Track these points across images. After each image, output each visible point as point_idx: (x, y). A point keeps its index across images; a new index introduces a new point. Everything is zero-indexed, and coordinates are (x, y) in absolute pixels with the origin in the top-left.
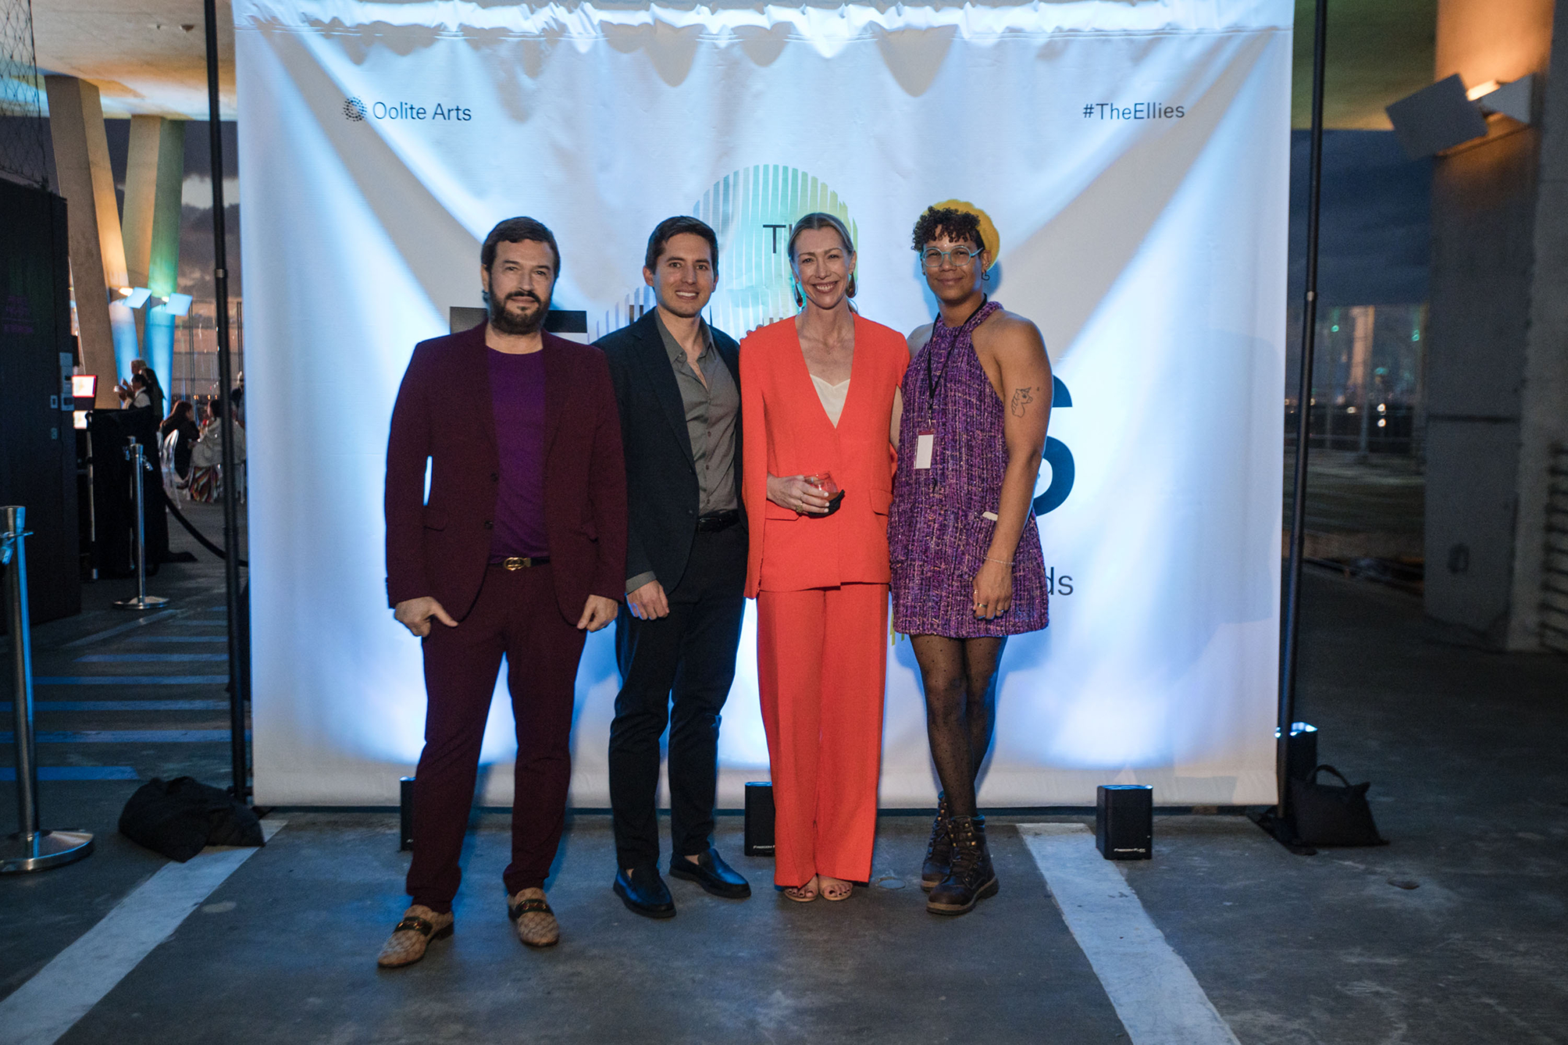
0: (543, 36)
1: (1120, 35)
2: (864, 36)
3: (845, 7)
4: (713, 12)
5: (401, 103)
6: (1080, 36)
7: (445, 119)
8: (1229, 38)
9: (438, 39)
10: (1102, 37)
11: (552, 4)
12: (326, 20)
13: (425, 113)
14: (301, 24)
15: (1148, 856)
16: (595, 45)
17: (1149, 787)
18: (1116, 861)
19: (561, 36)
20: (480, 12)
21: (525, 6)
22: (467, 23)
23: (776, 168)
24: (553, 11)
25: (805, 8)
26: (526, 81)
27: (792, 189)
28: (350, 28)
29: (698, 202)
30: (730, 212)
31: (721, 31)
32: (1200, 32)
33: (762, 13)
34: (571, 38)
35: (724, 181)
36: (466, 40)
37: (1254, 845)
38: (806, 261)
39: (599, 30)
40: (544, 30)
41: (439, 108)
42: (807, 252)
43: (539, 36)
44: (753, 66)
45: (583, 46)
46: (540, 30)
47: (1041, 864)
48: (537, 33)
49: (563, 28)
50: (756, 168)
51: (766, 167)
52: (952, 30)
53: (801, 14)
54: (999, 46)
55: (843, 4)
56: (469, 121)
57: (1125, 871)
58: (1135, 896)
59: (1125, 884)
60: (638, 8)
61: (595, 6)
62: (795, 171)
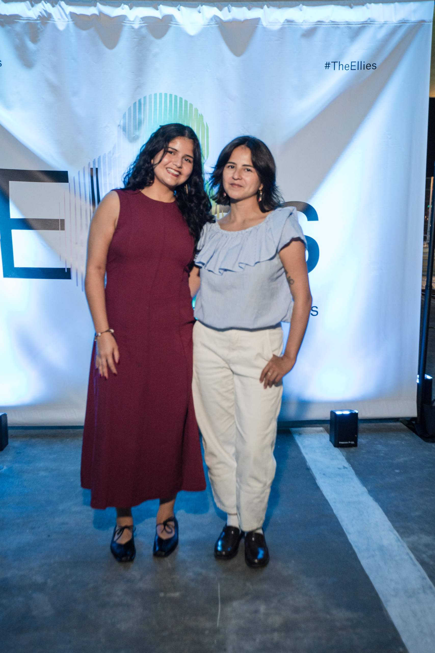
0: (39, 20)
1: (344, 25)
2: (211, 23)
3: (201, 7)
4: (131, 9)
6: (323, 25)
8: (400, 26)
10: (335, 25)
15: (355, 445)
16: (68, 26)
17: (357, 412)
18: (340, 448)
19: (49, 20)
20: (4, 5)
21: (28, 2)
23: (166, 95)
24: (44, 6)
25: (180, 7)
26: (31, 45)
27: (174, 107)
29: (125, 113)
30: (142, 118)
31: (135, 19)
32: (385, 23)
33: (157, 9)
34: (54, 21)
35: (139, 101)
37: (406, 438)
39: (69, 17)
40: (39, 16)
43: (37, 20)
44: (153, 39)
45: (61, 26)
46: (37, 17)
47: (303, 451)
48: (36, 18)
49: (50, 16)
50: (156, 95)
51: (161, 94)
52: (257, 21)
53: (178, 11)
54: (282, 29)
55: (200, 5)
56: (2, 66)
57: (345, 453)
58: (351, 468)
59: (346, 461)
60: (90, 6)
61: (67, 4)
62: (176, 97)
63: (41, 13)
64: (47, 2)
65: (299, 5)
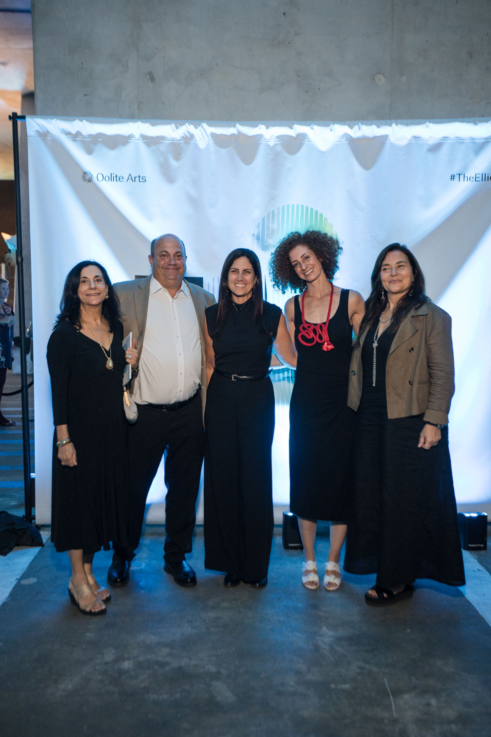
0: (183, 140)
1: (468, 140)
2: (342, 140)
3: (333, 126)
4: (267, 128)
5: (111, 174)
6: (449, 140)
7: (133, 181)
9: (130, 142)
10: (460, 140)
11: (187, 124)
12: (74, 132)
13: (123, 178)
14: (61, 134)
15: (485, 548)
16: (208, 145)
17: (486, 514)
19: (191, 140)
20: (151, 128)
21: (173, 125)
22: (144, 133)
23: (298, 206)
24: (187, 127)
25: (313, 126)
26: (173, 163)
27: (305, 216)
28: (86, 136)
30: (275, 228)
31: (271, 137)
33: (292, 128)
34: (196, 141)
35: (272, 212)
36: (144, 142)
39: (210, 137)
40: (183, 137)
41: (130, 176)
43: (180, 140)
44: (286, 154)
45: (202, 145)
46: (181, 137)
48: (179, 138)
49: (192, 136)
50: (288, 206)
51: (293, 206)
52: (385, 137)
53: (311, 129)
54: (409, 145)
55: (332, 124)
56: (145, 183)
57: (476, 556)
58: (486, 571)
59: (478, 564)
60: (230, 127)
61: (209, 125)
62: (307, 207)
63: (184, 134)
64: (190, 124)
65: (426, 123)
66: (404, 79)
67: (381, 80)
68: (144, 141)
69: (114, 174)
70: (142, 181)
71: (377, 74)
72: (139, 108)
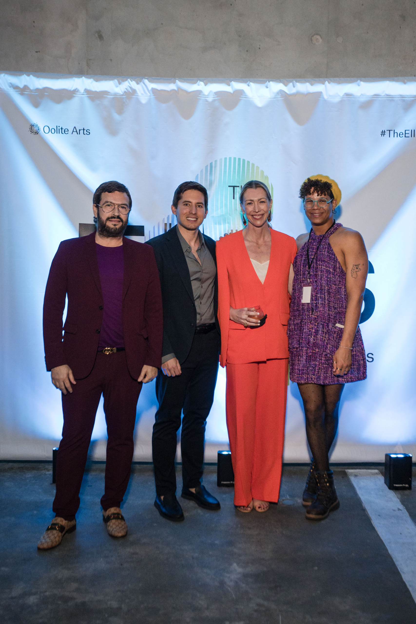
0: (125, 95)
1: (398, 98)
2: (277, 96)
3: (268, 83)
4: (206, 85)
5: (57, 126)
6: (379, 98)
7: (77, 134)
9: (74, 96)
10: (390, 98)
11: (129, 80)
12: (21, 86)
13: (68, 131)
14: (9, 88)
15: (410, 488)
16: (149, 100)
17: (411, 455)
18: (394, 491)
19: (133, 95)
20: (95, 83)
21: (116, 81)
22: (88, 88)
23: (235, 159)
24: (129, 83)
25: (249, 83)
26: (116, 116)
27: (242, 169)
28: (33, 90)
29: (198, 175)
30: (213, 179)
31: (209, 93)
33: (229, 85)
34: (138, 96)
35: (210, 164)
36: (88, 97)
38: (249, 204)
39: (151, 93)
40: (125, 92)
41: (75, 128)
42: (250, 199)
43: (123, 95)
44: (224, 110)
45: (144, 100)
47: (359, 492)
48: (122, 93)
49: (134, 91)
50: (226, 159)
51: (230, 158)
52: (320, 94)
53: (248, 86)
54: (341, 102)
55: (268, 81)
56: (90, 135)
57: (399, 496)
58: (405, 510)
59: (400, 503)
60: (170, 83)
61: (150, 81)
62: (244, 160)
64: (132, 80)
65: (357, 81)
66: (340, 40)
67: (319, 41)
68: (88, 95)
69: (59, 127)
70: (87, 134)
71: (314, 35)
72: (88, 65)
